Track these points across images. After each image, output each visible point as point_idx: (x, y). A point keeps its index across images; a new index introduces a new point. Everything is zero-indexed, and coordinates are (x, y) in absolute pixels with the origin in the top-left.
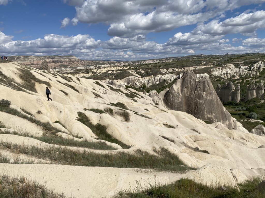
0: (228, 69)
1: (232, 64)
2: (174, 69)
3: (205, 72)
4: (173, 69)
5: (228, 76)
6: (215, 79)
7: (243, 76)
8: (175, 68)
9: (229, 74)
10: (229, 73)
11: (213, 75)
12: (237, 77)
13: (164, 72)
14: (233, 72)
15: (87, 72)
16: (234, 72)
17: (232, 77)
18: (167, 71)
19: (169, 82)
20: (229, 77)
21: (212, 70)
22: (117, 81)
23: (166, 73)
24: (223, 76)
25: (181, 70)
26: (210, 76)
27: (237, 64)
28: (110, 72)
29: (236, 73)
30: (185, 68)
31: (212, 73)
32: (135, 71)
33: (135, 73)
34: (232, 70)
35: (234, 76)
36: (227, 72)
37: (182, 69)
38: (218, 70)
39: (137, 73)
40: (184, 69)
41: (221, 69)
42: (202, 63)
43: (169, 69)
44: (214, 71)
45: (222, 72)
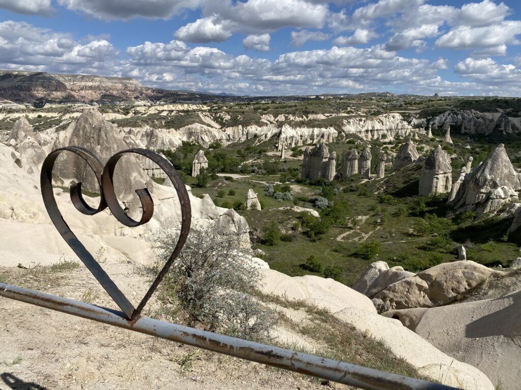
0: (377, 123)
1: (399, 113)
2: (288, 116)
3: (331, 126)
4: (286, 115)
5: (373, 136)
6: (345, 140)
7: (402, 136)
8: (291, 115)
9: (375, 132)
10: (376, 129)
11: (344, 131)
12: (391, 138)
13: (268, 121)
14: (384, 128)
15: (126, 111)
16: (388, 128)
17: (381, 138)
19: (262, 140)
20: (375, 137)
21: (345, 121)
22: (168, 130)
23: (271, 123)
24: (363, 135)
25: (301, 119)
26: (340, 133)
27: (408, 114)
28: (164, 114)
29: (391, 130)
30: (309, 115)
31: (344, 128)
33: (212, 118)
34: (384, 123)
35: (384, 136)
36: (373, 127)
37: (303, 117)
38: (358, 122)
39: (216, 119)
40: (307, 117)
41: (365, 121)
42: (349, 108)
43: (279, 116)
44: (349, 125)
45: (363, 127)
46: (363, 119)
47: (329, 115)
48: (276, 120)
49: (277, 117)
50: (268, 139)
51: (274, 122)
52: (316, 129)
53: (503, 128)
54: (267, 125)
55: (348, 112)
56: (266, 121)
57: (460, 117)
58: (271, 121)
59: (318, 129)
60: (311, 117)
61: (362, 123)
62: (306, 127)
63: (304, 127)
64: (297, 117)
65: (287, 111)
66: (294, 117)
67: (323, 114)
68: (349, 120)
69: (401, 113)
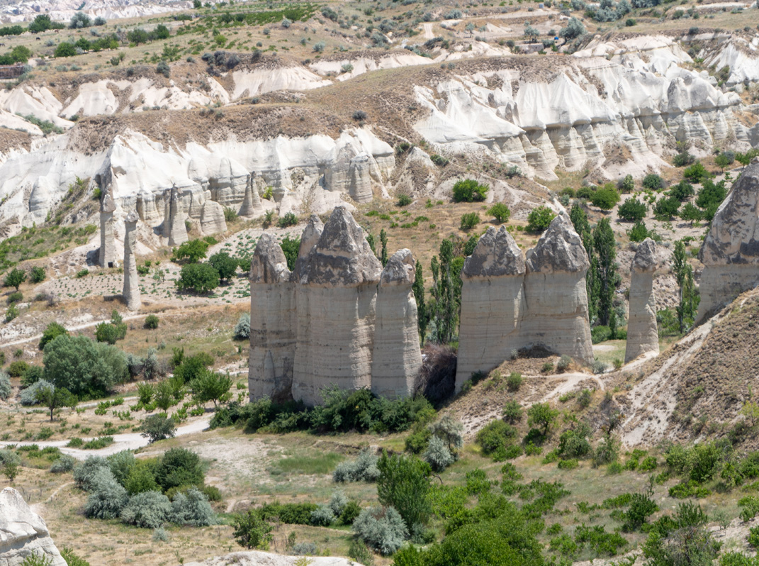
1: (668, 34)
2: (128, 90)
3: (359, 119)
4: (123, 84)
5: (564, 154)
6: (437, 184)
7: (701, 146)
8: (144, 81)
9: (573, 133)
10: (574, 117)
11: (422, 143)
13: (29, 119)
14: (612, 114)
16: (627, 110)
17: (602, 160)
18: (65, 106)
20: (578, 161)
21: (422, 95)
24: (516, 154)
25: (199, 98)
26: (403, 152)
27: (707, 36)
29: (644, 119)
30: (236, 75)
31: (421, 128)
34: (609, 89)
35: (618, 155)
36: (560, 112)
37: (207, 88)
38: (484, 93)
40: (229, 86)
41: (515, 84)
42: (428, 27)
43: (85, 88)
44: (443, 109)
45: (511, 113)
46: (508, 75)
47: (336, 67)
48: (72, 110)
49: (74, 95)
50: (44, 212)
51: (61, 123)
52: (282, 140)
55: (428, 49)
58: (45, 116)
59: (298, 142)
60: (249, 82)
61: (503, 95)
62: (232, 136)
63: (224, 138)
64: (176, 89)
65: (125, 65)
66: (165, 90)
67: (306, 63)
68: (441, 88)
69: (678, 35)
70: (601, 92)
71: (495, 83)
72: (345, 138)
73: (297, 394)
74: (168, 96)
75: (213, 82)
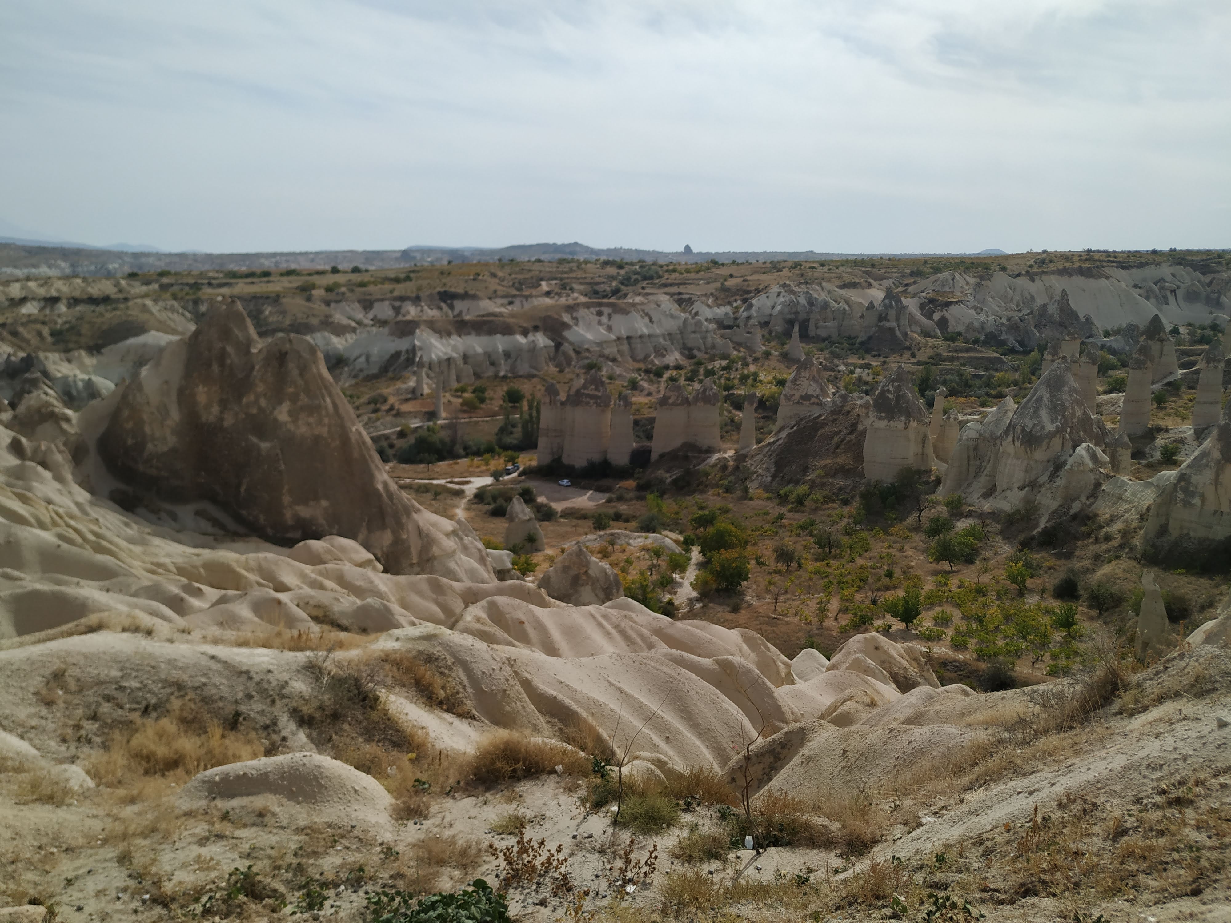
0: (639, 318)
1: (668, 293)
2: (400, 306)
3: (536, 329)
4: (397, 304)
5: (634, 351)
6: (577, 363)
8: (408, 303)
9: (638, 341)
10: (638, 333)
11: (568, 342)
12: (674, 357)
13: (350, 318)
14: (658, 332)
16: (663, 331)
17: (653, 354)
18: (367, 313)
19: (361, 370)
20: (641, 353)
21: (566, 318)
23: (359, 323)
24: (612, 350)
25: (437, 312)
26: (558, 346)
27: (686, 297)
28: (31, 308)
29: (670, 335)
30: (455, 302)
31: (567, 334)
32: (184, 308)
34: (654, 320)
35: (660, 352)
36: (632, 330)
37: (440, 308)
38: (596, 318)
40: (451, 307)
41: (609, 316)
42: (543, 283)
43: (376, 305)
44: (576, 325)
45: (610, 329)
46: (606, 310)
47: (505, 301)
48: (371, 315)
49: (370, 308)
51: (365, 321)
52: (499, 336)
53: (893, 324)
54: (354, 330)
55: (548, 294)
56: (345, 321)
57: (803, 300)
58: (357, 318)
59: (507, 338)
60: (461, 307)
61: (604, 319)
64: (426, 308)
65: (396, 294)
66: (419, 308)
67: (490, 298)
68: (575, 315)
69: (672, 295)
70: (651, 321)
71: (600, 314)
72: (531, 337)
73: (565, 460)
74: (422, 311)
75: (443, 305)
